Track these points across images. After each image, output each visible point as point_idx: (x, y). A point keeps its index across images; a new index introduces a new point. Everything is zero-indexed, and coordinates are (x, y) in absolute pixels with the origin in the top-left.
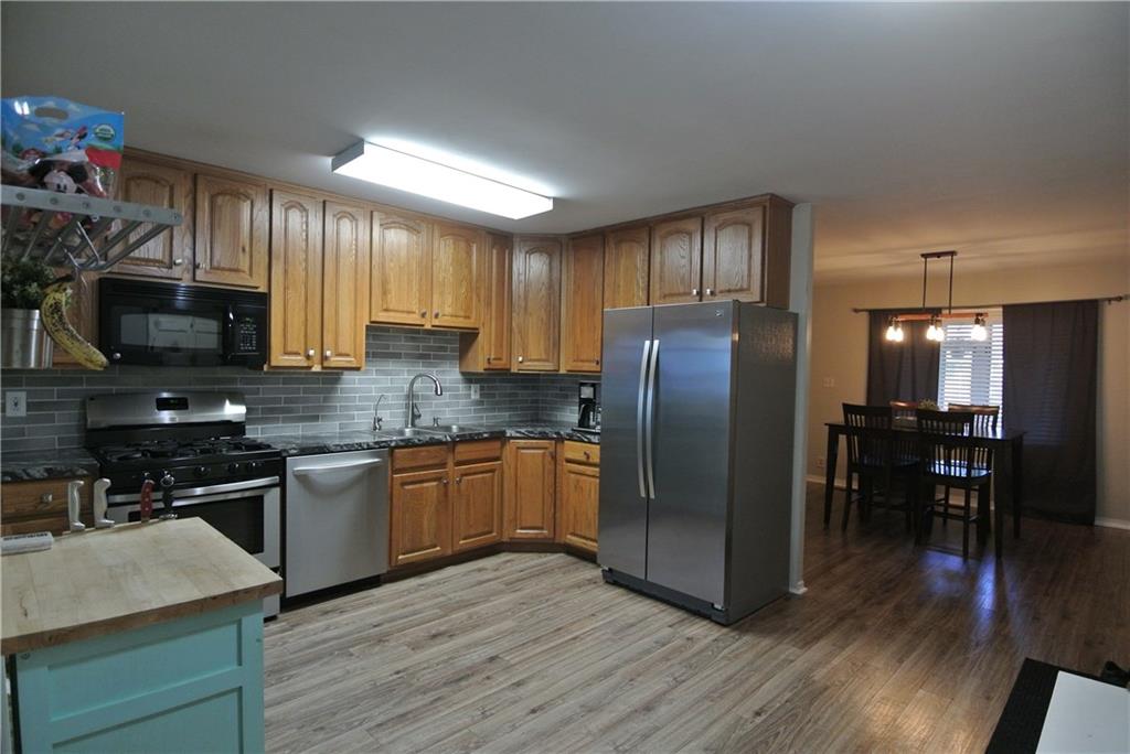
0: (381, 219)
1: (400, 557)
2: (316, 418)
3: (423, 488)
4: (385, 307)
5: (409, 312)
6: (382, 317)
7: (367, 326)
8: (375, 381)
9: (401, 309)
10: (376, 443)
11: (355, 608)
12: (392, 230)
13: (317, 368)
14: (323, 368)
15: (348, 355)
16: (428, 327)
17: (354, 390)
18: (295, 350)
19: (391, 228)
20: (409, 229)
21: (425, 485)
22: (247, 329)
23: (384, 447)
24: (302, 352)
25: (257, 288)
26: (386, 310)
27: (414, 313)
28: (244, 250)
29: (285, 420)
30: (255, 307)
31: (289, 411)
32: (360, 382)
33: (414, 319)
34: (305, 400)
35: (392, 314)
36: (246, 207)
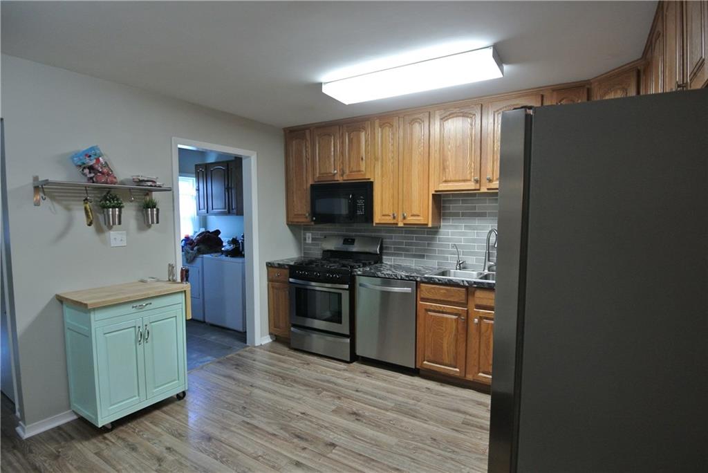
0: (440, 115)
1: (425, 362)
2: (422, 256)
3: (443, 318)
4: (444, 179)
5: (464, 181)
6: (443, 187)
7: (433, 195)
8: (464, 234)
9: (457, 179)
10: (407, 276)
11: (378, 379)
12: (450, 120)
13: (401, 224)
14: (404, 224)
15: (418, 216)
16: (484, 190)
17: (448, 240)
18: (387, 213)
19: (448, 119)
20: (465, 115)
21: (445, 315)
22: (361, 203)
23: (412, 280)
24: (391, 215)
25: (369, 179)
26: (446, 181)
27: (470, 180)
28: (362, 159)
29: (406, 256)
30: (365, 189)
31: (407, 250)
32: (453, 234)
33: (470, 185)
34: (416, 245)
35: (450, 184)
36: (363, 135)
